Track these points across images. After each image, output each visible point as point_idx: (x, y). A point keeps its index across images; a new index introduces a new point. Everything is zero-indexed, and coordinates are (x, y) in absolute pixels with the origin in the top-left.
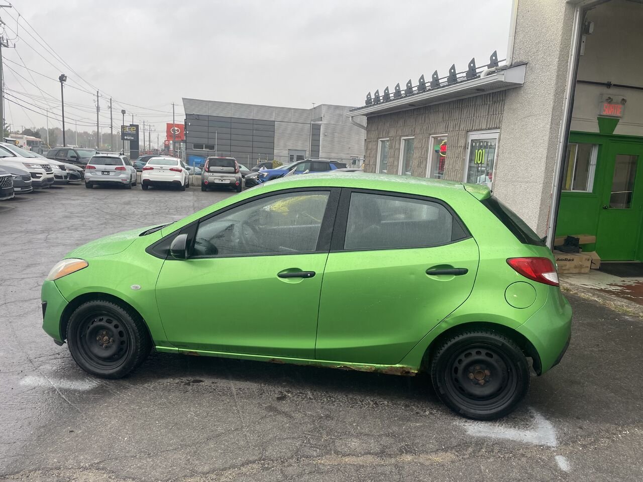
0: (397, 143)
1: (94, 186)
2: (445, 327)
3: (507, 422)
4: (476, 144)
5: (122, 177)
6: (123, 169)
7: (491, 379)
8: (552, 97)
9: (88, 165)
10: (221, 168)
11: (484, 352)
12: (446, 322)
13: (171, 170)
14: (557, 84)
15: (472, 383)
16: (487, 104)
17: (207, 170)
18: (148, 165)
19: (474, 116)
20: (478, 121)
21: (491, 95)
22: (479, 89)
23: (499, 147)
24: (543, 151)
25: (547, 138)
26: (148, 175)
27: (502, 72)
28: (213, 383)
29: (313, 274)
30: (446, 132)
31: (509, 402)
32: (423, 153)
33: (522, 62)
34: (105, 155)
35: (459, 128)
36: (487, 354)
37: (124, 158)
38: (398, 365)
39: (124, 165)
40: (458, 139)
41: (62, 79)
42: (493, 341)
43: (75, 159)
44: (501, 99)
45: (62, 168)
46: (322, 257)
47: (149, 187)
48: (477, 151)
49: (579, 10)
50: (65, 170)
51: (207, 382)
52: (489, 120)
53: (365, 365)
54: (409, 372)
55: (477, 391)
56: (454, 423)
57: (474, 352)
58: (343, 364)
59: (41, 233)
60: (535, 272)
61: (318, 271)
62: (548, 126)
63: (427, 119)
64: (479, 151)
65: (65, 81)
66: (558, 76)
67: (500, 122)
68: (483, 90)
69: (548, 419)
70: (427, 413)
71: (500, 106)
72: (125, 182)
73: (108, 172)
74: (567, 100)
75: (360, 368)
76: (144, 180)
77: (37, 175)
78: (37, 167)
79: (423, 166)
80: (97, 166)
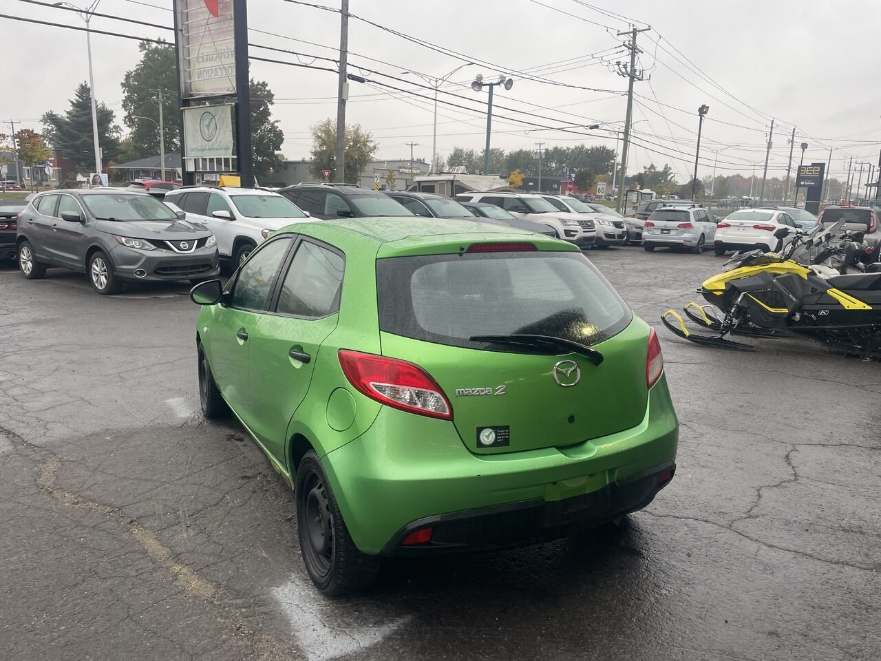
5: (686, 237)
6: (689, 226)
9: (647, 221)
13: (757, 227)
26: (722, 235)
34: (670, 208)
37: (694, 212)
39: (693, 221)
41: (703, 110)
45: (618, 225)
47: (727, 251)
50: (621, 227)
65: (706, 113)
72: (688, 244)
73: (669, 230)
76: (716, 242)
77: (572, 233)
78: (574, 223)
80: (656, 223)
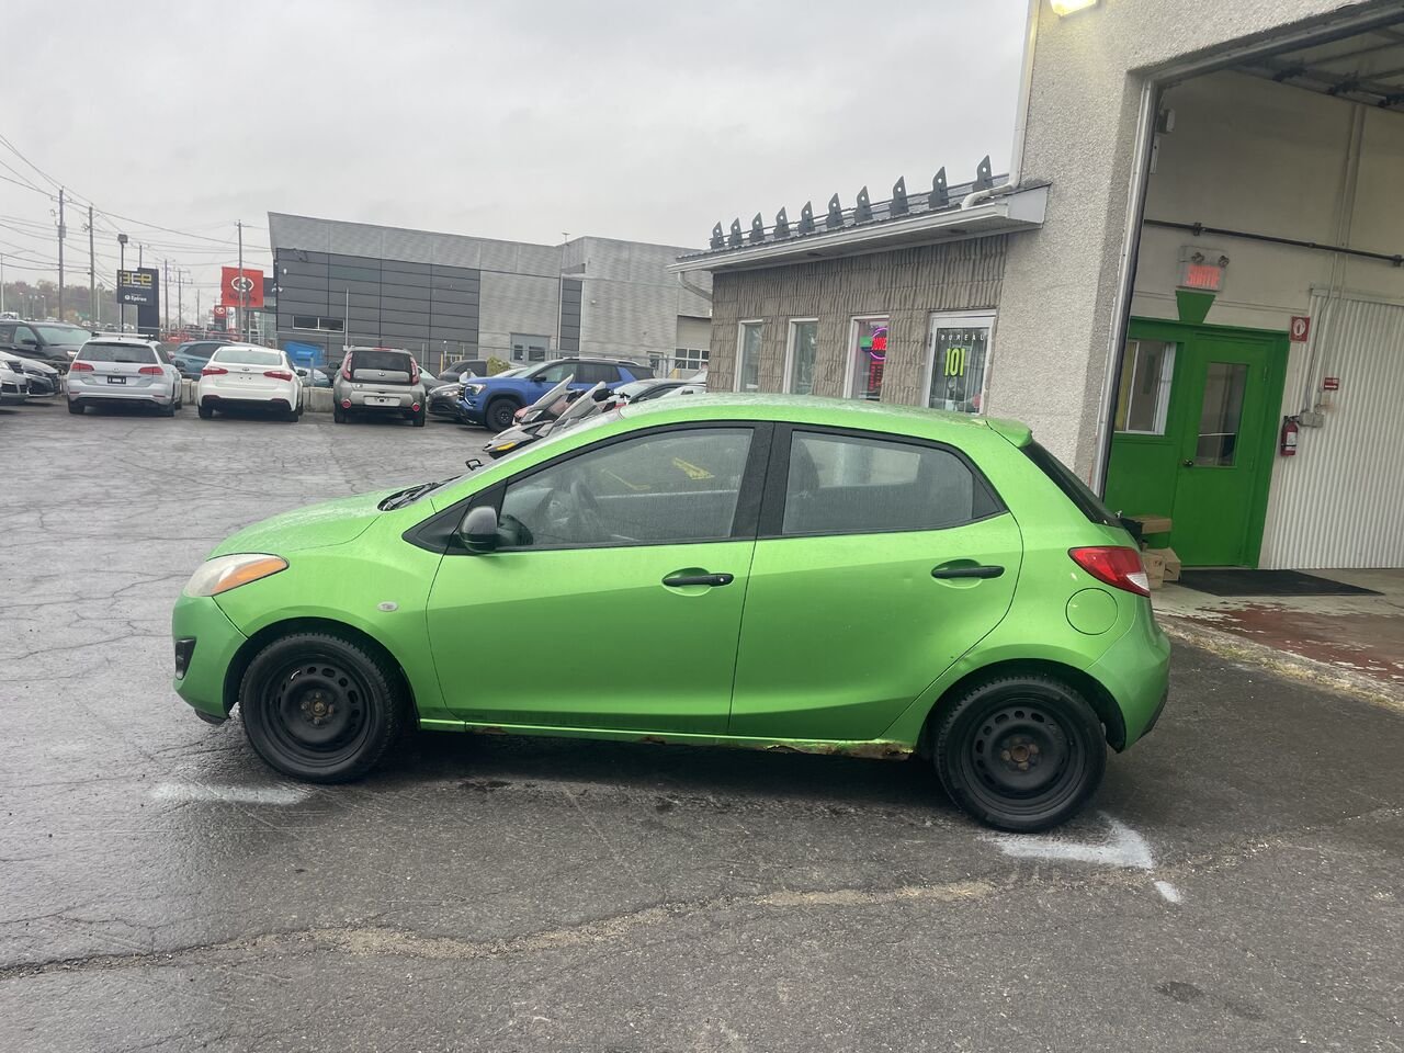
0: (780, 329)
1: (87, 408)
2: (964, 668)
3: (1066, 834)
4: (947, 337)
5: (156, 389)
6: (156, 371)
7: (1040, 759)
8: (1098, 251)
9: (75, 361)
10: (380, 372)
11: (1028, 712)
12: (966, 660)
13: (269, 375)
14: (1107, 228)
15: (1007, 768)
16: (970, 259)
17: (348, 376)
18: (212, 363)
19: (943, 283)
20: (951, 292)
21: (979, 242)
22: (954, 230)
23: (993, 344)
24: (1080, 354)
25: (1088, 331)
26: (214, 387)
27: (1005, 201)
28: (528, 786)
29: (729, 579)
30: (885, 311)
31: (1073, 796)
32: (836, 352)
33: (1041, 181)
34: (115, 340)
35: (913, 306)
36: (1035, 717)
37: (157, 347)
38: (877, 741)
39: (160, 364)
40: (910, 327)
42: (1044, 693)
43: (32, 348)
44: (999, 250)
45: (15, 367)
46: (744, 547)
47: (216, 411)
48: (949, 350)
49: (1149, 87)
50: (21, 372)
51: (517, 785)
52: (974, 290)
53: (819, 743)
54: (897, 753)
55: (1017, 781)
56: (979, 838)
57: (1011, 712)
58: (778, 742)
59: (25, 512)
60: (1116, 572)
61: (739, 574)
62: (1092, 307)
63: (844, 285)
64: (955, 351)
66: (1110, 212)
67: (996, 296)
68: (964, 232)
69: (1132, 828)
70: (928, 824)
71: (997, 263)
72: (161, 401)
73: (124, 377)
74: (1126, 258)
75: (810, 749)
76: (204, 397)
79: (836, 377)
80: (97, 365)
